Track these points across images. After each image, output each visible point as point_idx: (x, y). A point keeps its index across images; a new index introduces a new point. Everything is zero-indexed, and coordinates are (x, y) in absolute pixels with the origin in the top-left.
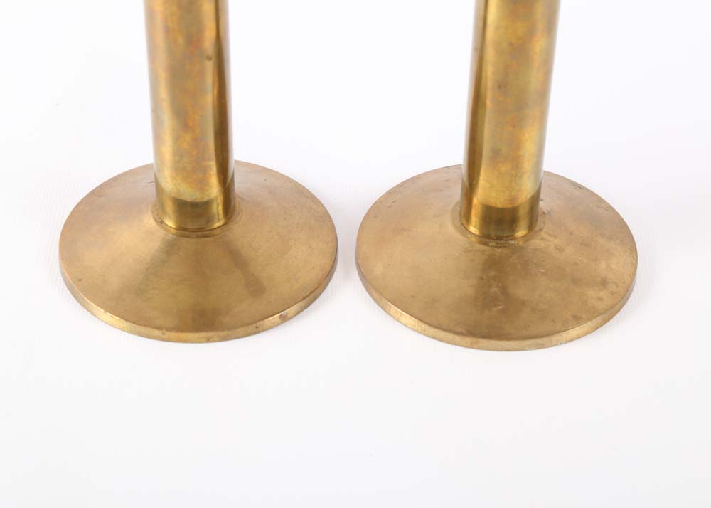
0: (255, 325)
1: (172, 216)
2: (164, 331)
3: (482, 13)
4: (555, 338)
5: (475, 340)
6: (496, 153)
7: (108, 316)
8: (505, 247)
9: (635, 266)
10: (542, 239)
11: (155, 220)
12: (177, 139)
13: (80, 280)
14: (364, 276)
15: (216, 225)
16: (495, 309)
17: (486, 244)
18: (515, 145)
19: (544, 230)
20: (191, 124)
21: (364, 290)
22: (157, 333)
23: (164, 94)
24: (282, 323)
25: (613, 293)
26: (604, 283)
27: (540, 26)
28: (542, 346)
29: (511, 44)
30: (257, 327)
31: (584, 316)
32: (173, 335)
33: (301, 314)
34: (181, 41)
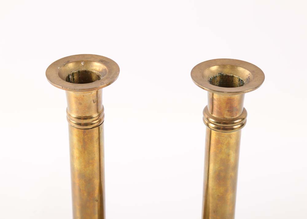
29: (218, 195)
34: (85, 194)
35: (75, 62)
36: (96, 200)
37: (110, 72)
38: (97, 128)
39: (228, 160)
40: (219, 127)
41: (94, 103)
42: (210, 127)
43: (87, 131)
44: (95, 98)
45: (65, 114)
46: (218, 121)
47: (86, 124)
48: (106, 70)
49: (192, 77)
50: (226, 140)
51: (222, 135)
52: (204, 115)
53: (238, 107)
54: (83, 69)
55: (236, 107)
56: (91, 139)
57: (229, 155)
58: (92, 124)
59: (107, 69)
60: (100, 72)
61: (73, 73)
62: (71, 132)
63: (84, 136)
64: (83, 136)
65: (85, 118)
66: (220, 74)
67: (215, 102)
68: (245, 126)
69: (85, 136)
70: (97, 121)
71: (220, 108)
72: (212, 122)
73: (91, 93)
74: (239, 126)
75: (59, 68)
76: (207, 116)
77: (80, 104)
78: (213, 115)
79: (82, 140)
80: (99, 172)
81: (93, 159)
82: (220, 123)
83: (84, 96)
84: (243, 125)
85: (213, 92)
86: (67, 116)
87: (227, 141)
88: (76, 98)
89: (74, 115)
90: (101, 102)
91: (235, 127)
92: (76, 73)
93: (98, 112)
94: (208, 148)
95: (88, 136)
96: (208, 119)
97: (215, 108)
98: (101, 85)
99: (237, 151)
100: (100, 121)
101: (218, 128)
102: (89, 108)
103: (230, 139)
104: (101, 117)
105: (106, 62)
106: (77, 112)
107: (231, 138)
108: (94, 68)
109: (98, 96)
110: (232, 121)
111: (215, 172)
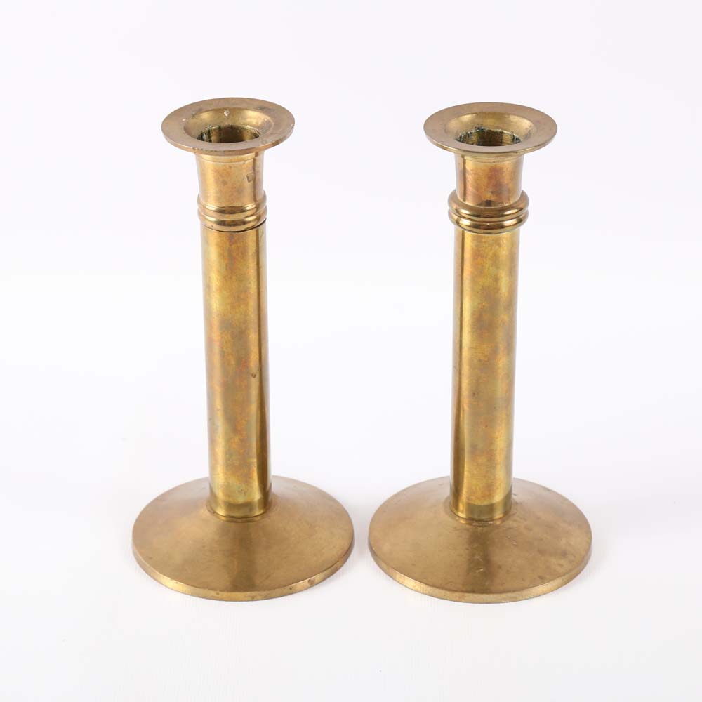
0: (288, 587)
1: (222, 506)
2: (218, 592)
3: (458, 338)
4: (525, 592)
5: (462, 594)
6: (474, 447)
7: (172, 583)
8: (485, 526)
9: (589, 544)
10: (515, 521)
11: (209, 511)
12: (228, 441)
13: (151, 558)
14: (374, 552)
15: (257, 513)
16: (478, 571)
17: (471, 524)
18: (490, 441)
19: (517, 514)
20: (239, 428)
21: (376, 564)
22: (213, 593)
23: (219, 404)
24: (310, 587)
25: (571, 562)
26: (564, 554)
27: (501, 347)
28: (514, 600)
29: (480, 360)
30: (291, 589)
31: (548, 577)
32: (225, 594)
33: (325, 582)
34: (233, 362)
35: (212, 110)
36: (252, 375)
37: (277, 125)
38: (254, 230)
39: (497, 289)
40: (477, 223)
41: (249, 181)
42: (463, 226)
43: (236, 236)
44: (250, 173)
45: (196, 207)
46: (476, 213)
47: (234, 224)
48: (269, 122)
49: (426, 132)
50: (491, 249)
51: (483, 240)
52: (450, 204)
53: (510, 186)
54: (228, 123)
55: (507, 184)
56: (243, 252)
57: (497, 279)
58: (245, 223)
59: (271, 121)
60: (258, 128)
61: (209, 131)
62: (205, 241)
63: (231, 245)
64: (228, 246)
65: (233, 211)
66: (479, 129)
67: (470, 177)
68: (526, 223)
69: (233, 246)
70: (254, 217)
71: (477, 188)
72: (464, 215)
73: (242, 162)
74: (514, 221)
75: (184, 120)
76: (455, 206)
77: (225, 183)
78: (467, 203)
79: (226, 254)
80: (257, 317)
81: (246, 291)
82: (478, 216)
83: (230, 167)
84: (520, 221)
85: (464, 153)
86: (198, 210)
87: (493, 251)
88: (217, 171)
89: (212, 206)
90: (261, 182)
91: (506, 223)
92: (214, 130)
93: (255, 200)
94: (460, 268)
95: (239, 245)
96: (457, 211)
97: (470, 188)
98: (262, 143)
99: (513, 272)
100: (258, 219)
101: (476, 226)
102: (239, 191)
103: (497, 247)
104: (261, 211)
105: (270, 109)
106: (218, 199)
107: (499, 245)
108: (248, 120)
109: (256, 169)
110: (500, 213)
111: (473, 314)
